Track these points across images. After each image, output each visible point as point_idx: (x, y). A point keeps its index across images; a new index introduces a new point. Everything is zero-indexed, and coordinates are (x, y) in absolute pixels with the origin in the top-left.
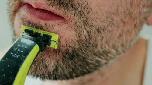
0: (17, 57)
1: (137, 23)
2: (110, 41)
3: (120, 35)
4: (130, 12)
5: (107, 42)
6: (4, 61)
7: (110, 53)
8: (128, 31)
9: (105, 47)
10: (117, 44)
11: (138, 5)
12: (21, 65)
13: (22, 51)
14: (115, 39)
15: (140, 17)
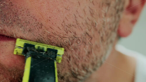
1: (103, 35)
2: (78, 61)
3: (89, 53)
4: (93, 23)
5: (75, 63)
7: (80, 75)
8: (96, 46)
9: (74, 69)
10: (87, 64)
11: (99, 15)
14: (84, 58)
15: (104, 27)
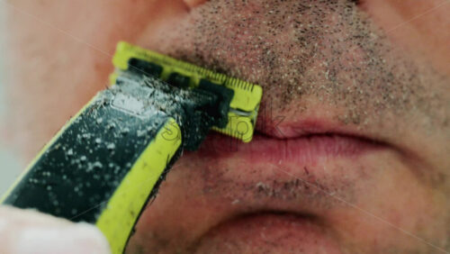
0: (90, 167)
6: (36, 181)
12: (103, 203)
13: (112, 146)
